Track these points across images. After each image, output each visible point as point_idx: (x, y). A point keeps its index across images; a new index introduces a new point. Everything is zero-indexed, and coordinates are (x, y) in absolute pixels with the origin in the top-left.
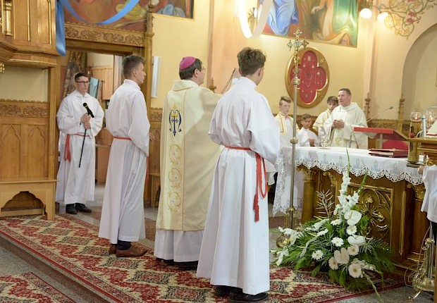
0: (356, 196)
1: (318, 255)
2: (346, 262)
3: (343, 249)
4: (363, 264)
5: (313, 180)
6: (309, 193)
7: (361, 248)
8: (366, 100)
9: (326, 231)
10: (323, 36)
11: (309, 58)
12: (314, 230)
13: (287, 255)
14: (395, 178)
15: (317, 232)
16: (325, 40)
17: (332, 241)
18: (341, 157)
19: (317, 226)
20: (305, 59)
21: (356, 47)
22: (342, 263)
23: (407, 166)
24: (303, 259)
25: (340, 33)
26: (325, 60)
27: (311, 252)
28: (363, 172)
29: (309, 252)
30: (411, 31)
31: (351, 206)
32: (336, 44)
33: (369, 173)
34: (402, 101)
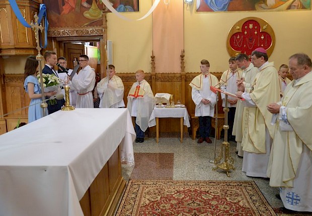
10: (267, 5)
11: (251, 26)
16: (271, 8)
20: (246, 27)
25: (288, 1)
26: (268, 25)
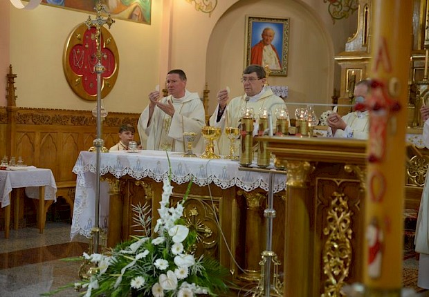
0: (180, 207)
1: (138, 282)
2: (174, 287)
3: (170, 272)
4: (195, 288)
5: (121, 192)
6: (116, 208)
7: (190, 268)
8: (163, 91)
9: (147, 252)
10: (109, 7)
12: (131, 252)
13: (96, 287)
14: (224, 186)
15: (134, 255)
17: (155, 264)
18: (159, 162)
19: (134, 247)
20: (87, 37)
21: (150, 24)
22: (169, 289)
23: (239, 169)
24: (118, 290)
25: (130, 5)
26: (112, 39)
27: (129, 280)
28: (187, 179)
29: (126, 281)
30: (213, 6)
31: (174, 220)
32: (125, 19)
33: (194, 179)
34: (206, 93)
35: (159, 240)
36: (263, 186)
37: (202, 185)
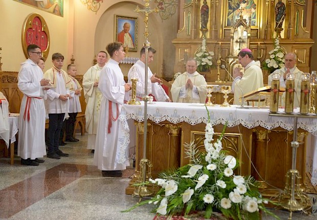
0: (220, 143)
1: (208, 199)
4: (256, 200)
9: (206, 176)
15: (195, 178)
17: (217, 184)
18: (193, 111)
20: (34, 23)
21: (63, 17)
25: (53, 4)
26: (47, 26)
30: (98, 7)
32: (51, 13)
35: (211, 167)
36: (282, 126)
37: (231, 126)
